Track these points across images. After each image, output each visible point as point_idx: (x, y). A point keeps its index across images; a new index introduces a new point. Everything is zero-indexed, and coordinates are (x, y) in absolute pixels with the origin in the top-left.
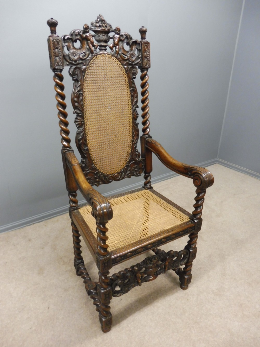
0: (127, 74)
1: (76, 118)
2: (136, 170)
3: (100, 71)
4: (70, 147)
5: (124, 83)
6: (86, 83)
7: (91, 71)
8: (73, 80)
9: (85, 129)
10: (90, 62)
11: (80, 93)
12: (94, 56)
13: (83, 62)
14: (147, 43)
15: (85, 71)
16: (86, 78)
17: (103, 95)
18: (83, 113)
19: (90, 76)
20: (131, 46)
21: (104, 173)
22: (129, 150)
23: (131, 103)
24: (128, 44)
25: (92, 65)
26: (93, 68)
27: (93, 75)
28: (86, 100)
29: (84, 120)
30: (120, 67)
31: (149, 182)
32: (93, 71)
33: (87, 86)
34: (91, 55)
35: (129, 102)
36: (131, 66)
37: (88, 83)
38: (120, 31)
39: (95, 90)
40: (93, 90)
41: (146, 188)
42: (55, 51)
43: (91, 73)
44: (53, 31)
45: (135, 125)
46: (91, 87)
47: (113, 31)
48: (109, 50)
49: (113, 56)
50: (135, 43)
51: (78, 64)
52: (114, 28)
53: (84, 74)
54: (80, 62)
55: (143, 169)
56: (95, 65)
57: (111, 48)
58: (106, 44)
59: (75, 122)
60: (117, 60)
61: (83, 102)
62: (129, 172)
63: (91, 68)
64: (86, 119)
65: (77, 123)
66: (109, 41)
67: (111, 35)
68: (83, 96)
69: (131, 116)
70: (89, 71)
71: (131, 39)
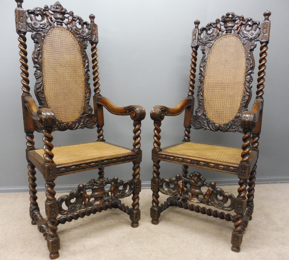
0: (80, 44)
1: (36, 71)
2: (89, 122)
3: (57, 39)
4: (29, 93)
5: (77, 51)
6: (45, 46)
7: (49, 38)
8: (34, 42)
9: (42, 81)
10: (48, 31)
11: (40, 52)
12: (52, 28)
13: (43, 30)
14: (95, 26)
15: (44, 37)
16: (45, 42)
17: (59, 57)
18: (42, 68)
19: (48, 41)
20: (82, 26)
21: (59, 120)
22: (82, 104)
23: (83, 67)
24: (80, 23)
25: (51, 34)
26: (51, 36)
27: (51, 41)
28: (45, 58)
29: (42, 74)
30: (73, 38)
31: (102, 135)
32: (51, 38)
33: (45, 48)
34: (49, 26)
35: (82, 66)
36: (82, 39)
37: (46, 46)
38: (73, 13)
39: (53, 52)
40: (51, 52)
41: (99, 140)
42: (20, 18)
43: (50, 40)
44: (20, 6)
45: (87, 85)
46: (49, 49)
47: (68, 14)
48: (64, 26)
49: (68, 30)
50: (86, 23)
51: (39, 31)
52: (68, 11)
53: (44, 39)
54: (41, 29)
55: (96, 122)
56: (52, 34)
57: (66, 25)
58: (62, 21)
59: (35, 74)
60: (70, 33)
61: (42, 59)
62: (82, 123)
63: (49, 35)
64: (44, 73)
65: (36, 75)
66: (65, 20)
67: (66, 15)
68: (42, 55)
69: (83, 76)
70: (48, 37)
71: (82, 20)
